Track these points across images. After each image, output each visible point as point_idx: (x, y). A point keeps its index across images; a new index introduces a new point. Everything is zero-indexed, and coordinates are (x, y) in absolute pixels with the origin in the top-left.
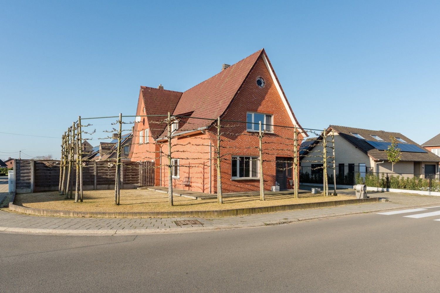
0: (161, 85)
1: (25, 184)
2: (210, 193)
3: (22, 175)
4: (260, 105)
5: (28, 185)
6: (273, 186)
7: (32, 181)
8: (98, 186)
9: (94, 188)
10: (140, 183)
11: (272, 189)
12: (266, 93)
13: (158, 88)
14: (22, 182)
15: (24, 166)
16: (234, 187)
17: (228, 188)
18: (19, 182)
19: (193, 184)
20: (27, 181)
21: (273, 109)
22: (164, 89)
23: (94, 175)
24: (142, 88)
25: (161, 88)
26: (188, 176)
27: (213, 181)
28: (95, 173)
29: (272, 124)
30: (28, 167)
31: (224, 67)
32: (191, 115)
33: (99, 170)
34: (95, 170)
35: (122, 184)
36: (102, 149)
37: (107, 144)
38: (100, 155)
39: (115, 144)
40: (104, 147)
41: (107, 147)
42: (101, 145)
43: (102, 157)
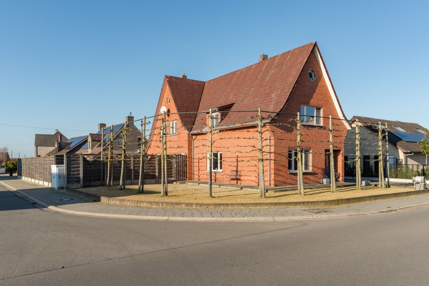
0: (184, 74)
1: (75, 179)
2: (269, 186)
3: (72, 169)
4: (312, 98)
5: (78, 180)
6: (323, 179)
7: (81, 176)
8: (134, 180)
9: (131, 182)
10: (174, 177)
11: (323, 182)
12: (317, 86)
13: (181, 77)
14: (72, 176)
15: (74, 161)
16: (291, 180)
17: (286, 181)
18: (70, 177)
19: (242, 178)
20: (77, 176)
21: (323, 102)
22: (188, 78)
23: (131, 170)
24: (166, 77)
25: (184, 77)
26: (235, 169)
27: (273, 175)
28: (132, 167)
29: (321, 116)
30: (77, 162)
31: (262, 58)
32: (231, 107)
33: (136, 164)
34: (132, 164)
35: (157, 178)
36: (92, 141)
37: (96, 136)
38: (89, 148)
39: (105, 135)
40: (94, 138)
41: (97, 138)
42: (91, 137)
43: (92, 149)
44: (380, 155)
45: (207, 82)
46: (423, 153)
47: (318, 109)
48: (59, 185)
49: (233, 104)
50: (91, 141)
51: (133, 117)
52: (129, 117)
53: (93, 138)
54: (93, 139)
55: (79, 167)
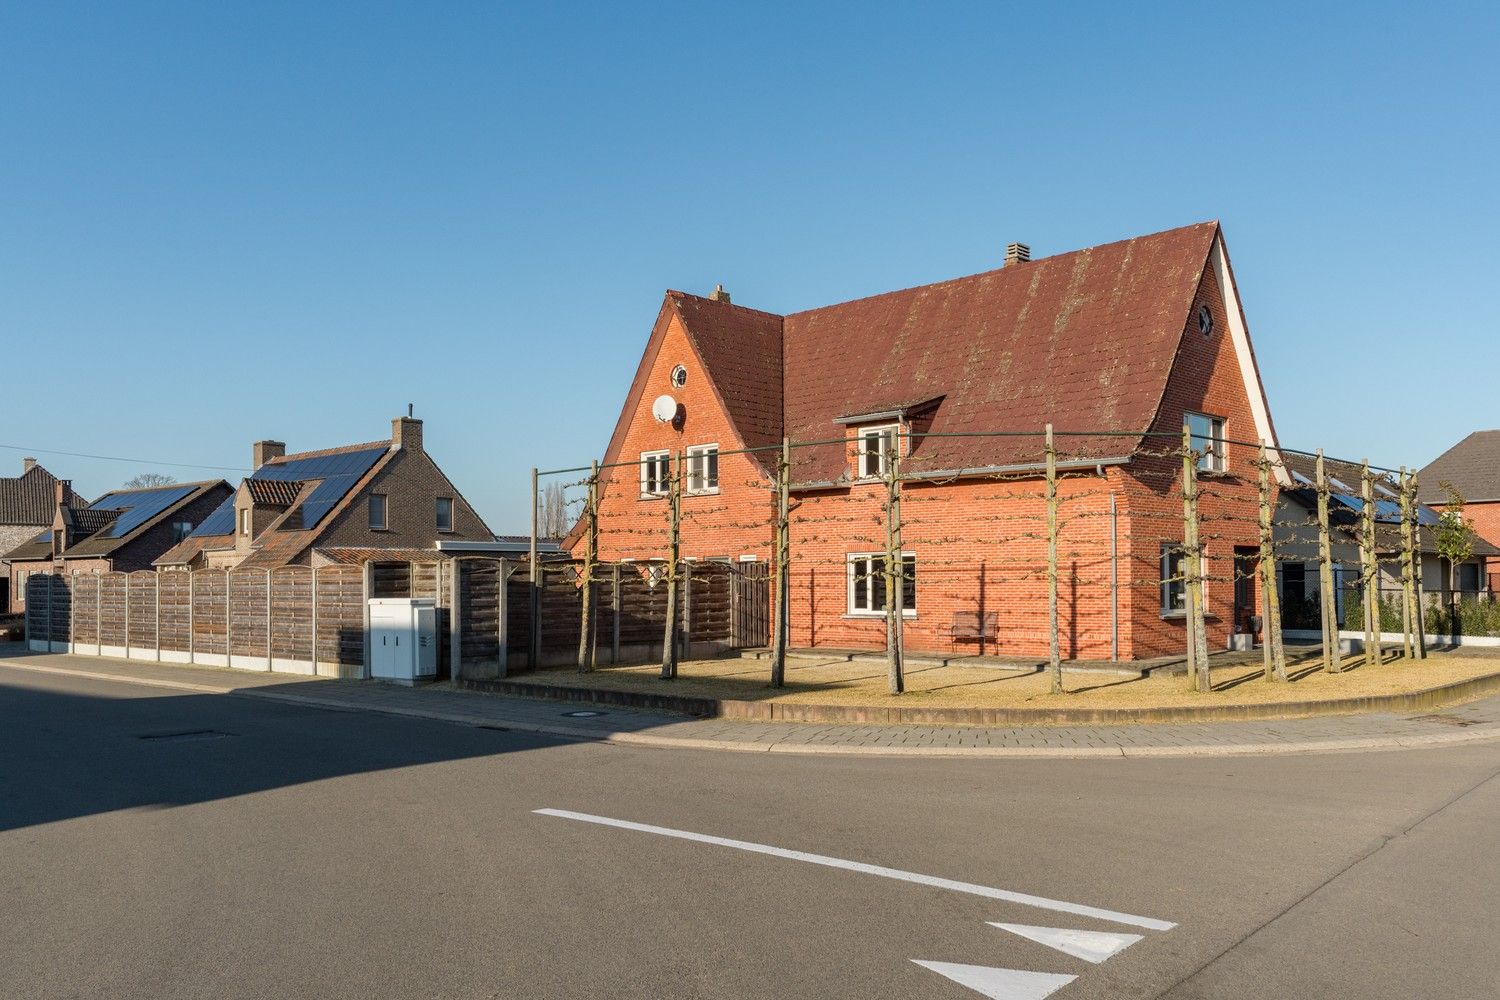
0: (721, 287)
1: (482, 648)
2: (1114, 658)
3: (475, 613)
4: (1206, 390)
5: (491, 651)
6: (1237, 637)
7: (501, 634)
8: (622, 650)
9: (613, 656)
10: (733, 636)
11: (1234, 644)
12: (1215, 355)
13: (714, 297)
14: (476, 638)
15: (478, 584)
16: (1166, 640)
17: (1157, 644)
18: (468, 639)
19: (1001, 636)
20: (488, 635)
21: (1228, 402)
22: (734, 301)
23: (613, 612)
24: (673, 295)
25: (724, 297)
26: (974, 607)
27: (1129, 624)
28: (615, 605)
30: (490, 586)
31: (1016, 255)
32: (936, 407)
33: (627, 593)
34: (616, 593)
35: (687, 640)
36: (254, 507)
37: (270, 488)
38: (242, 532)
39: (303, 485)
40: (264, 498)
41: (274, 498)
42: (251, 491)
43: (253, 539)
44: (1406, 564)
45: (789, 317)
46: (1441, 555)
47: (1218, 423)
48: (422, 669)
49: (942, 398)
50: (251, 508)
51: (420, 422)
52: (405, 421)
53: (258, 496)
54: (260, 501)
55: (495, 604)
